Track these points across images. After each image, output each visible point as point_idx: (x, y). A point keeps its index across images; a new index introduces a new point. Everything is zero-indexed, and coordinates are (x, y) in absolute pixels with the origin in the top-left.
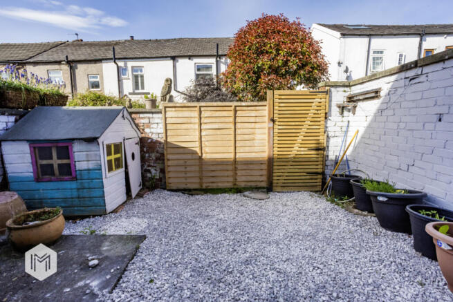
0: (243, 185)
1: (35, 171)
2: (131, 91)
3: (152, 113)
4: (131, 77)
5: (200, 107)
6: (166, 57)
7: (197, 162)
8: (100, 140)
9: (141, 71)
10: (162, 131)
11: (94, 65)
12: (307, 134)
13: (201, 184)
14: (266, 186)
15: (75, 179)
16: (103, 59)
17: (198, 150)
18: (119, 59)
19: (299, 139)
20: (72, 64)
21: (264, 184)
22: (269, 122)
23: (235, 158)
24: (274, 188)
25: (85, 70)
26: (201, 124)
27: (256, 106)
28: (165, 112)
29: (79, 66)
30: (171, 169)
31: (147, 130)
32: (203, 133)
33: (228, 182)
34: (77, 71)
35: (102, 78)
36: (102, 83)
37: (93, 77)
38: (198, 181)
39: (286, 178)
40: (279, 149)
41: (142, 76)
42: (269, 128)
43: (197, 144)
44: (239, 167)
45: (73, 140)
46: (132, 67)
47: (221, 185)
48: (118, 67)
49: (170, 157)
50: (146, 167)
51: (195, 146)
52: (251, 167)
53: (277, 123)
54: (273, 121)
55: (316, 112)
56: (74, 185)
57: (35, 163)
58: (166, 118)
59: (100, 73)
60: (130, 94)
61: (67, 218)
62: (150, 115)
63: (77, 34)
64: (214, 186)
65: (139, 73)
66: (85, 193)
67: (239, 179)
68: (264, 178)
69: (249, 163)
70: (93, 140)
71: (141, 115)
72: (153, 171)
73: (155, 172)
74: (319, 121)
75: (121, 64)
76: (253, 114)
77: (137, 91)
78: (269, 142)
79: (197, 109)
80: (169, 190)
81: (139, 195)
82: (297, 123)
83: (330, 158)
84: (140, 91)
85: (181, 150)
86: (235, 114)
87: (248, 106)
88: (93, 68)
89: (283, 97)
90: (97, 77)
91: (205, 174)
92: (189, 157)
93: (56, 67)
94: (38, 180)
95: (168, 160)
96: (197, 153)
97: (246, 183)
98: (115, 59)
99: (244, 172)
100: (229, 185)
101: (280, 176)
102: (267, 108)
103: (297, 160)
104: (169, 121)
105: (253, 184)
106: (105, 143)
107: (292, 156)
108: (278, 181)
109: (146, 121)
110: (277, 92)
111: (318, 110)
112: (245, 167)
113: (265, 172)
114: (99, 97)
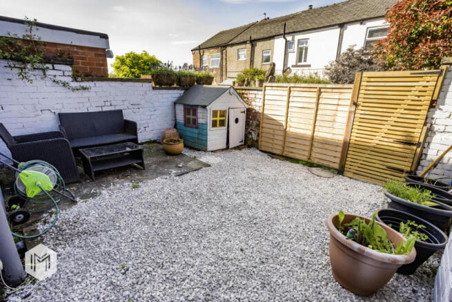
0: (316, 161)
1: (185, 121)
2: (294, 64)
3: (258, 90)
4: (296, 50)
5: (290, 87)
6: (333, 25)
7: (282, 133)
8: (208, 108)
9: (307, 43)
10: (261, 105)
11: (268, 42)
12: (396, 124)
13: (283, 151)
14: (337, 168)
15: (197, 128)
16: (276, 36)
17: (284, 123)
18: (289, 33)
19: (385, 128)
20: (253, 42)
21: (336, 166)
22: (351, 106)
23: (313, 136)
24: (345, 173)
25: (262, 46)
26: (289, 102)
27: (341, 88)
28: (265, 90)
29: (258, 43)
30: (264, 135)
31: (253, 103)
32: (290, 110)
33: (304, 155)
34: (256, 48)
35: (273, 52)
36: (272, 57)
37: (266, 53)
38: (281, 148)
39: (361, 166)
40: (357, 135)
41: (306, 49)
42: (350, 112)
43: (284, 119)
44: (315, 144)
45: (198, 106)
46: (299, 40)
47: (297, 157)
48: (286, 41)
49: (264, 125)
50: (249, 130)
51: (282, 120)
52: (327, 146)
53: (360, 108)
54: (356, 104)
55: (417, 98)
56: (196, 131)
57: (185, 116)
58: (264, 95)
59: (271, 49)
60: (293, 66)
61: (185, 146)
62: (256, 92)
63: (265, 14)
64: (291, 155)
65: (305, 45)
66: (200, 137)
67: (313, 155)
68: (338, 160)
69: (325, 143)
70: (204, 107)
71: (251, 92)
72: (253, 134)
73: (254, 136)
74: (420, 110)
75: (289, 38)
76: (337, 96)
77: (299, 64)
78: (347, 126)
79: (287, 89)
80: (260, 150)
81: (238, 148)
82: (385, 110)
83: (429, 157)
84: (303, 63)
85: (272, 122)
86: (319, 95)
87: (333, 88)
88: (267, 45)
89: (372, 80)
90: (269, 52)
91: (287, 144)
92: (278, 128)
93: (243, 46)
94: (185, 125)
95: (263, 128)
96: (282, 126)
97: (318, 160)
98: (284, 35)
99: (319, 150)
100: (305, 158)
101: (354, 162)
102: (351, 91)
103: (377, 151)
104: (266, 97)
105: (326, 163)
106: (212, 109)
107: (372, 145)
108: (351, 167)
109: (253, 96)
110: (366, 74)
111: (419, 96)
112: (320, 146)
113: (339, 155)
114: (256, 72)
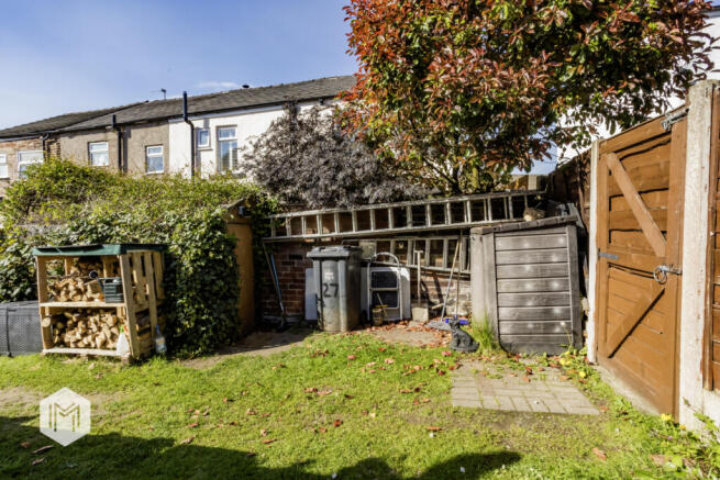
9: (233, 133)
11: (155, 128)
20: (122, 130)
25: (142, 138)
29: (133, 132)
34: (130, 140)
35: (167, 150)
36: (167, 160)
37: (154, 151)
41: (235, 144)
46: (218, 128)
48: (193, 129)
59: (164, 143)
63: (164, 91)
88: (154, 134)
90: (159, 150)
98: (186, 117)
